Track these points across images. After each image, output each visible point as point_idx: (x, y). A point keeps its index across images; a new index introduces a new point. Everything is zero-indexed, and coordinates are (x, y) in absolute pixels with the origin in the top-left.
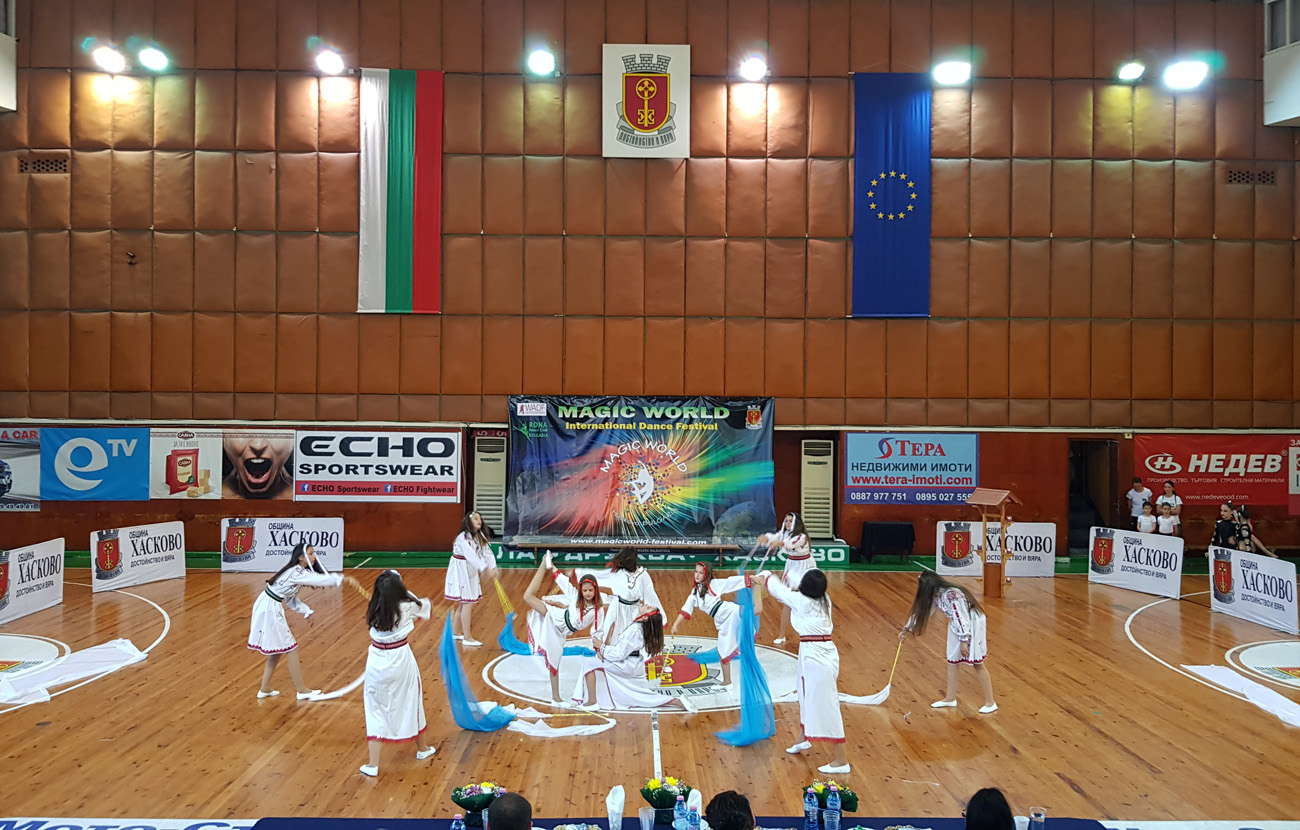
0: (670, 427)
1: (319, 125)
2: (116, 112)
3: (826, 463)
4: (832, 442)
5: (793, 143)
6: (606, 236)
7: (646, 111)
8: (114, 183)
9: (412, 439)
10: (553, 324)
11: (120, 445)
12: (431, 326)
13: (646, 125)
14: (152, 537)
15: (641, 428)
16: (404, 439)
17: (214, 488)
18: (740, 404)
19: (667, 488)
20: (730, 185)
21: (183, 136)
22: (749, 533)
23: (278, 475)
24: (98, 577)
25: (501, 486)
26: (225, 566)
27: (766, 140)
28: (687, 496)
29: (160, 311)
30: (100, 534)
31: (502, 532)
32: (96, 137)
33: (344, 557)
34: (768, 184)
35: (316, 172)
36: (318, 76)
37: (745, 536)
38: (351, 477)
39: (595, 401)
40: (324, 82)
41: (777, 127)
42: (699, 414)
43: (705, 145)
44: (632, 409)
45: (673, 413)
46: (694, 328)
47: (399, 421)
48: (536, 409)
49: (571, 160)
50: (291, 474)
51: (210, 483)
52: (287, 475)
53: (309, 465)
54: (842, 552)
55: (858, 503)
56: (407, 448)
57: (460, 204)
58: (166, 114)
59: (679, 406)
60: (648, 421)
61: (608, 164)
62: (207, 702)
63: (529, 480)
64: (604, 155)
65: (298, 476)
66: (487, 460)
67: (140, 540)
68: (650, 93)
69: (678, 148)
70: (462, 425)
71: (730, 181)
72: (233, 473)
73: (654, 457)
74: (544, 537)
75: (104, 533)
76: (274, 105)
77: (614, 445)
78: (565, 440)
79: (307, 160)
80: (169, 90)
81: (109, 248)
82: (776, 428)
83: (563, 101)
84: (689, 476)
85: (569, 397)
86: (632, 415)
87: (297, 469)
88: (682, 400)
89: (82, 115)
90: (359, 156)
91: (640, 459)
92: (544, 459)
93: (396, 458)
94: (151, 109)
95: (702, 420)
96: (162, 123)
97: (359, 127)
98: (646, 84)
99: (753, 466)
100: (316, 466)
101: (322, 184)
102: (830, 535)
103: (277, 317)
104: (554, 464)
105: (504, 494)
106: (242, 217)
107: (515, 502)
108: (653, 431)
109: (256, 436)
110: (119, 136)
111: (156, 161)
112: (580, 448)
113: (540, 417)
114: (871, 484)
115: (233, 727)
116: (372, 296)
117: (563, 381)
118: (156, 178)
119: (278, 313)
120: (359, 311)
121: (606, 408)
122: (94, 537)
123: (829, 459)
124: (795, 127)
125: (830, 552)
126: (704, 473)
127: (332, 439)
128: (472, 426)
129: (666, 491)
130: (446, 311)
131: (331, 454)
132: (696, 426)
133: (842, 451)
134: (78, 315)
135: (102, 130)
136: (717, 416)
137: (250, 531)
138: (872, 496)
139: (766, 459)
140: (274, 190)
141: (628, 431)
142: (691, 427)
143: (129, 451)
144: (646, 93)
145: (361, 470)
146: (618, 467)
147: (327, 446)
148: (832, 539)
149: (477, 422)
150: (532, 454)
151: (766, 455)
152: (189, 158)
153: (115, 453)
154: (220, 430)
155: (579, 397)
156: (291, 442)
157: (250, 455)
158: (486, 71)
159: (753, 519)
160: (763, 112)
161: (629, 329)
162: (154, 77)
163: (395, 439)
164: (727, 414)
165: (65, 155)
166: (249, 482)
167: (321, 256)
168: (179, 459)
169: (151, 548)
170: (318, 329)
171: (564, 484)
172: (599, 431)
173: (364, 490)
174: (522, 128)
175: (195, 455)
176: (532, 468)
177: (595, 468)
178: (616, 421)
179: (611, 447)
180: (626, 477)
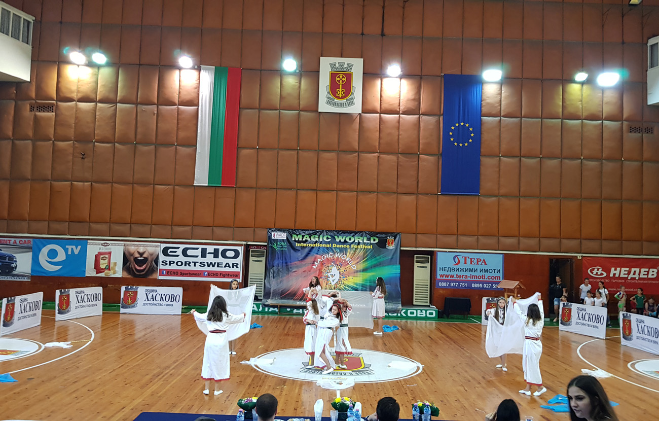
0: (348, 246)
1: (179, 93)
2: (79, 83)
3: (426, 267)
4: (430, 256)
5: (413, 108)
6: (319, 150)
7: (341, 90)
8: (76, 118)
9: (218, 249)
10: (292, 193)
11: (72, 249)
12: (230, 193)
13: (340, 97)
14: (87, 294)
15: (333, 246)
16: (214, 249)
17: (118, 272)
18: (384, 236)
19: (346, 277)
20: (381, 127)
21: (112, 96)
23: (151, 265)
24: (59, 313)
25: (262, 274)
26: (122, 310)
27: (399, 105)
28: (356, 282)
29: (95, 182)
30: (61, 291)
31: (262, 298)
32: (69, 95)
33: (182, 308)
34: (400, 127)
35: (176, 116)
36: (180, 69)
38: (187, 268)
39: (311, 232)
40: (182, 71)
41: (406, 99)
42: (363, 240)
43: (369, 107)
44: (329, 237)
45: (350, 239)
46: (361, 197)
47: (212, 240)
48: (282, 236)
49: (302, 113)
50: (157, 265)
51: (116, 269)
52: (155, 266)
53: (166, 261)
54: (434, 312)
55: (443, 288)
56: (216, 254)
57: (247, 132)
58: (104, 85)
59: (353, 236)
60: (337, 243)
61: (321, 115)
62: (112, 371)
63: (276, 271)
64: (319, 111)
65: (161, 267)
66: (256, 261)
67: (80, 295)
68: (343, 81)
69: (356, 108)
70: (244, 243)
71: (381, 125)
72: (128, 264)
73: (340, 261)
74: (283, 301)
75: (63, 291)
76: (157, 82)
77: (320, 255)
78: (296, 252)
79: (172, 110)
80: (106, 74)
81: (72, 150)
82: (402, 249)
83: (300, 84)
84: (357, 272)
85: (298, 230)
86: (329, 240)
87: (160, 263)
88: (356, 233)
89: (62, 85)
90: (198, 108)
91: (333, 262)
92: (284, 261)
93: (210, 258)
94: (97, 82)
95: (364, 244)
96: (101, 90)
97: (199, 94)
98: (341, 77)
99: (390, 267)
100: (170, 262)
101: (179, 121)
102: (428, 304)
103: (154, 186)
104: (289, 264)
105: (263, 278)
106: (139, 137)
107: (269, 282)
108: (339, 248)
109: (141, 246)
110: (80, 95)
111: (97, 108)
112: (303, 256)
113: (283, 240)
114: (449, 278)
115: (125, 383)
116: (201, 177)
117: (295, 222)
118: (97, 117)
119: (154, 184)
120: (195, 185)
121: (316, 236)
122: (58, 293)
123: (428, 265)
124: (414, 100)
125: (428, 312)
126: (364, 270)
127: (178, 248)
128: (249, 243)
129: (345, 279)
130: (238, 185)
131: (178, 256)
132: (361, 246)
133: (435, 261)
134: (55, 183)
135: (72, 92)
136: (372, 241)
137: (136, 293)
138: (450, 285)
139: (396, 264)
140: (155, 124)
141: (327, 248)
142: (359, 247)
143: (76, 252)
144: (341, 81)
145: (192, 264)
146: (321, 266)
147: (176, 252)
148: (429, 306)
149: (251, 241)
150: (278, 258)
151: (397, 262)
152: (114, 107)
153: (70, 253)
154: (123, 242)
155: (303, 230)
156: (158, 249)
157: (137, 255)
158: (263, 68)
160: (399, 92)
161: (329, 197)
162: (99, 67)
163: (210, 249)
164: (377, 241)
165: (53, 104)
166: (136, 269)
167: (177, 157)
168: (101, 256)
169: (86, 299)
170: (174, 193)
171: (294, 274)
172: (313, 248)
173: (193, 274)
174: (279, 97)
175: (109, 255)
176: (278, 266)
177: (310, 266)
178: (321, 243)
179: (318, 256)
180: (326, 271)
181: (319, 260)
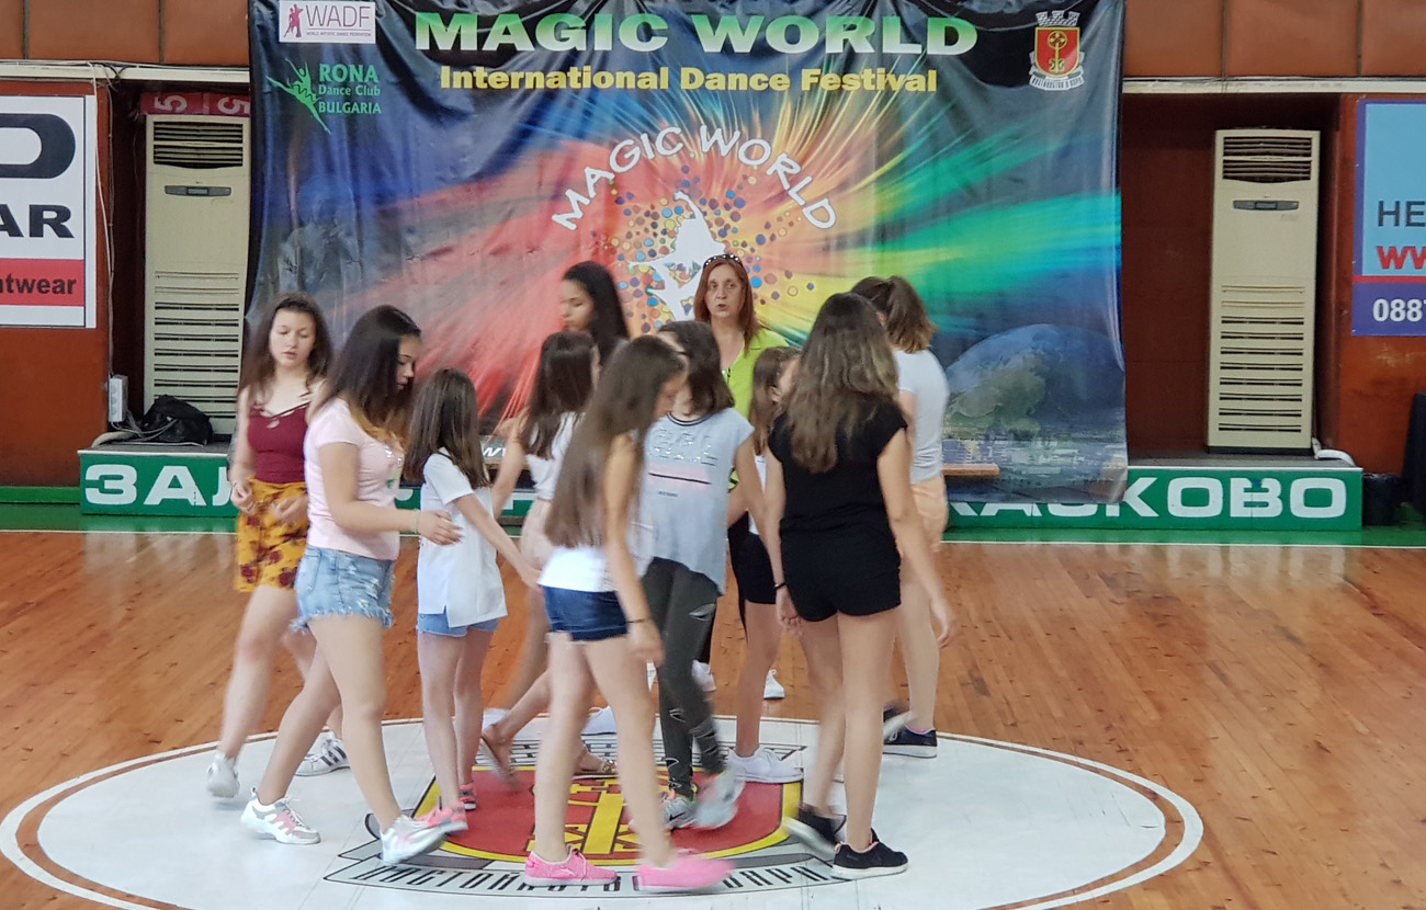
0: (780, 82)
3: (1292, 205)
4: (1315, 136)
15: (685, 84)
18: (1013, 6)
19: (770, 279)
22: (1036, 428)
25: (234, 275)
37: (1022, 437)
42: (877, 39)
44: (658, 24)
45: (793, 36)
48: (342, 22)
54: (1338, 490)
55: (1396, 334)
59: (811, 15)
60: (707, 64)
63: (318, 254)
66: (187, 191)
70: (97, 72)
73: (728, 182)
77: (599, 141)
78: (437, 123)
82: (1132, 88)
84: (842, 243)
86: (657, 43)
91: (684, 186)
92: (367, 186)
95: (886, 61)
99: (1054, 208)
102: (1303, 440)
104: (402, 203)
105: (240, 299)
108: (725, 97)
112: (490, 150)
113: (355, 47)
121: (570, 19)
123: (1306, 193)
125: (1298, 488)
126: (888, 232)
128: (129, 74)
132: (865, 79)
133: (1347, 163)
136: (936, 46)
139: (1095, 187)
141: (645, 97)
142: (852, 82)
146: (609, 212)
148: (1309, 453)
149: (146, 63)
150: (330, 169)
151: (1096, 173)
159: (1051, 381)
164: (967, 40)
171: (434, 269)
172: (550, 95)
176: (329, 215)
177: (536, 217)
178: (603, 63)
179: (587, 148)
180: (638, 245)
181: (592, 175)
